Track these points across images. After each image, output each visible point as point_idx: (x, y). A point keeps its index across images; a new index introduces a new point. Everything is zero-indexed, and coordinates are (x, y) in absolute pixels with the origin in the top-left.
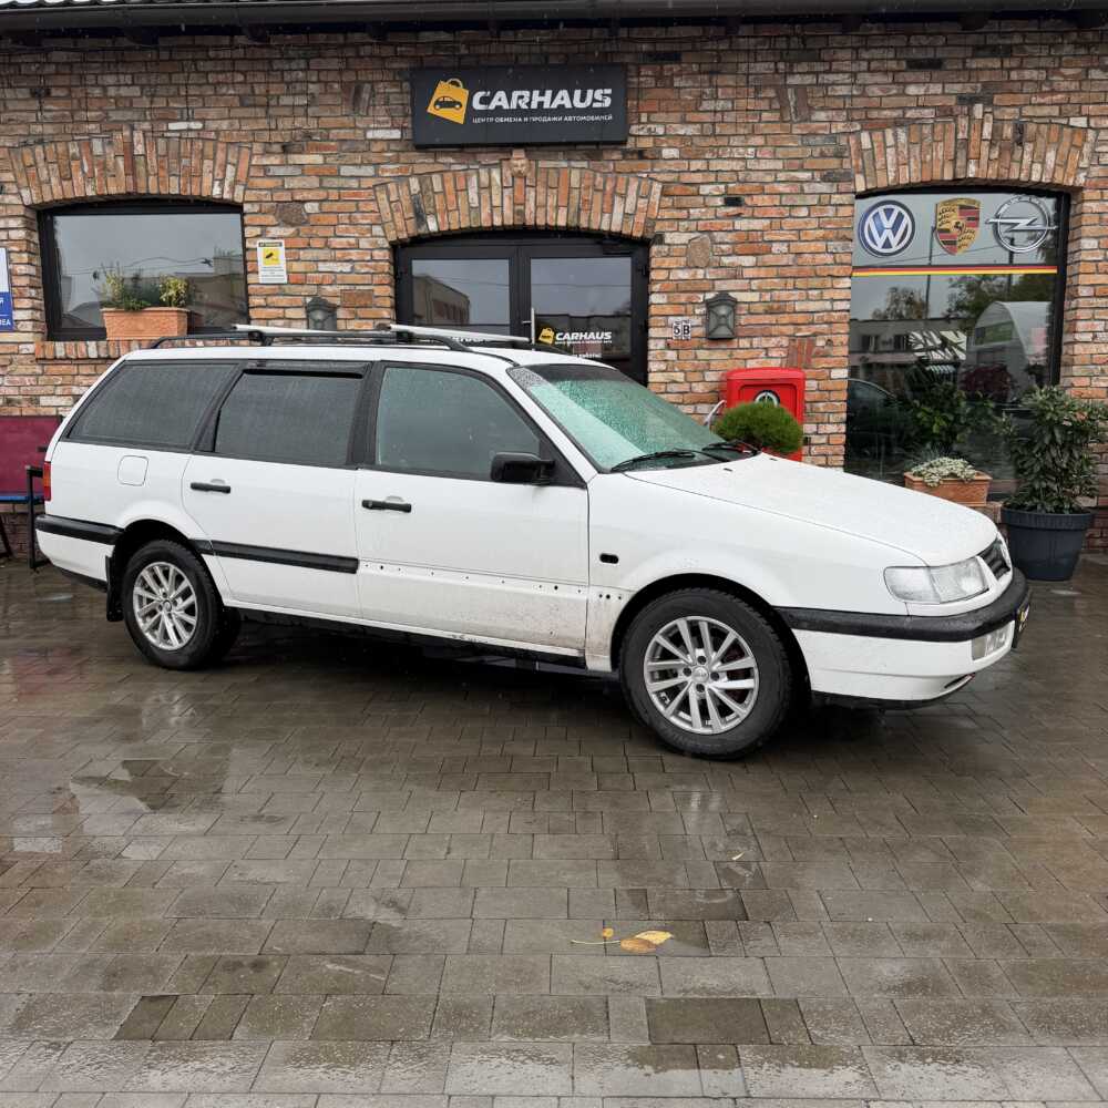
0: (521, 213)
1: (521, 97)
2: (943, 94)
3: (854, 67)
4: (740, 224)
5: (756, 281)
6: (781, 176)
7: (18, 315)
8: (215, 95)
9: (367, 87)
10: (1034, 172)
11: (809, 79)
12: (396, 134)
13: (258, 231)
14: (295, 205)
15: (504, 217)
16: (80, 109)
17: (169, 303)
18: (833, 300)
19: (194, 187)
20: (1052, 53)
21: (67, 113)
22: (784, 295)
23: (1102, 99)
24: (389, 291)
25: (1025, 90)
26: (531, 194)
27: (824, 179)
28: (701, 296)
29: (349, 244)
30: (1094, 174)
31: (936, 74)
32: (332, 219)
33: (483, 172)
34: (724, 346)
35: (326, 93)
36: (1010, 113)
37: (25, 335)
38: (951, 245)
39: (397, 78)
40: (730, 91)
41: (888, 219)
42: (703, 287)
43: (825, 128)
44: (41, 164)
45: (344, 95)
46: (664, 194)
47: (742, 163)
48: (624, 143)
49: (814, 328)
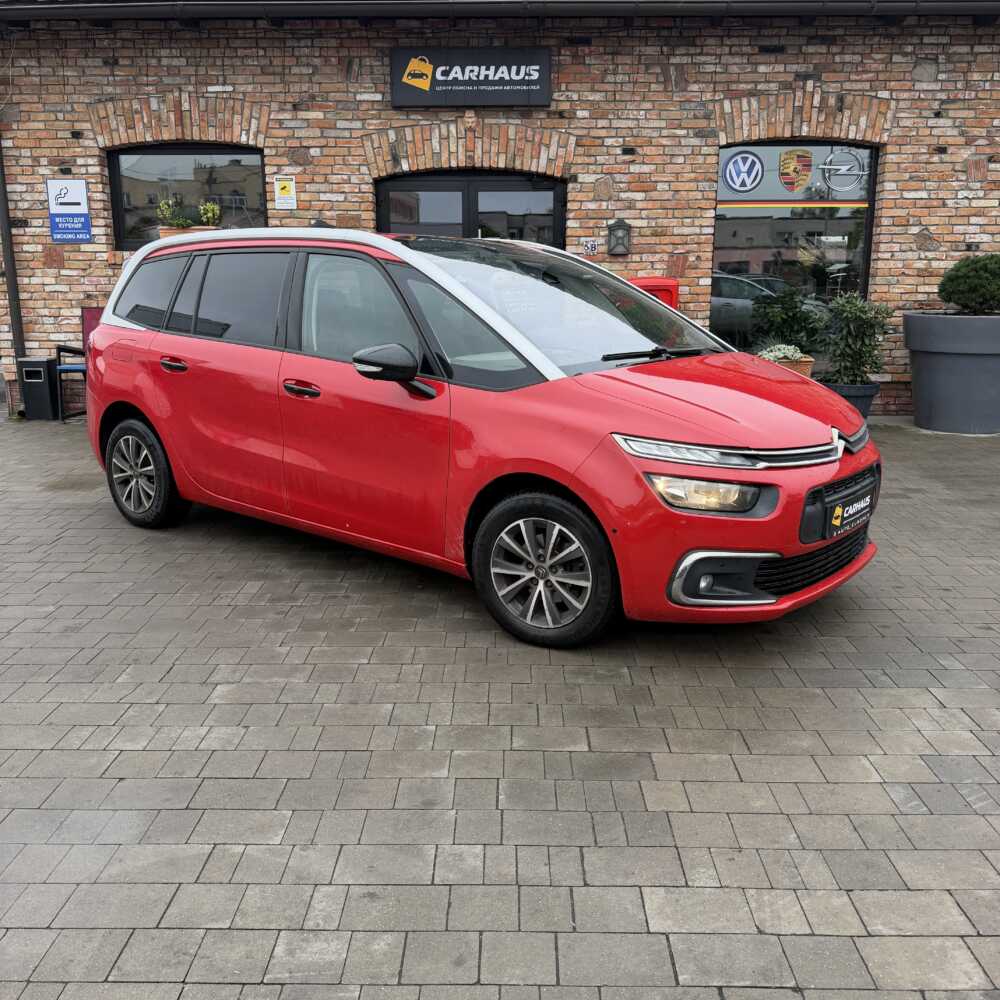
0: (472, 158)
1: (472, 71)
2: (785, 72)
3: (718, 51)
4: (634, 168)
5: (643, 212)
6: (665, 132)
7: (95, 231)
8: (243, 65)
9: (357, 60)
10: (850, 132)
11: (685, 60)
12: (378, 97)
13: (275, 169)
14: (303, 149)
15: (458, 160)
16: (141, 75)
17: (207, 224)
18: (701, 226)
19: (226, 135)
20: (867, 42)
21: (131, 78)
22: (665, 222)
23: (902, 78)
24: (372, 215)
25: (845, 70)
26: (479, 143)
27: (696, 135)
28: (605, 222)
29: (343, 179)
30: (895, 134)
31: (779, 58)
32: (330, 160)
33: (444, 127)
34: (621, 260)
35: (325, 65)
36: (833, 87)
37: (99, 247)
38: (790, 185)
39: (380, 54)
40: (627, 67)
41: (744, 165)
42: (607, 216)
43: (697, 97)
44: (112, 117)
45: (340, 67)
46: (578, 145)
47: (635, 122)
48: (549, 106)
49: (687, 247)
